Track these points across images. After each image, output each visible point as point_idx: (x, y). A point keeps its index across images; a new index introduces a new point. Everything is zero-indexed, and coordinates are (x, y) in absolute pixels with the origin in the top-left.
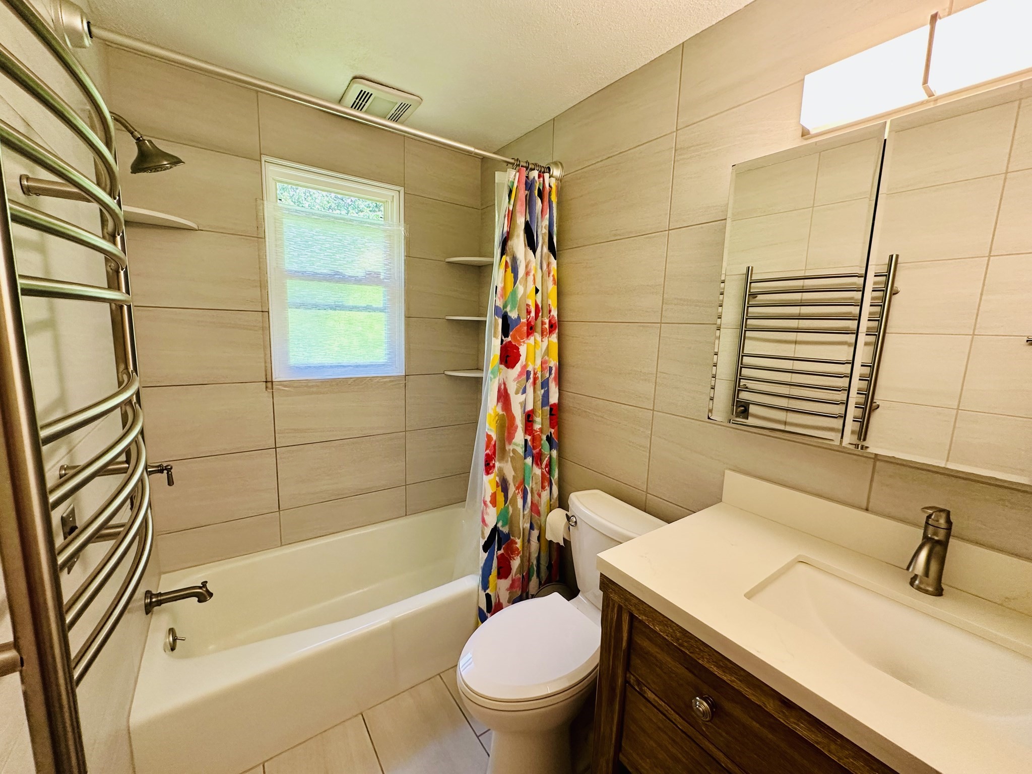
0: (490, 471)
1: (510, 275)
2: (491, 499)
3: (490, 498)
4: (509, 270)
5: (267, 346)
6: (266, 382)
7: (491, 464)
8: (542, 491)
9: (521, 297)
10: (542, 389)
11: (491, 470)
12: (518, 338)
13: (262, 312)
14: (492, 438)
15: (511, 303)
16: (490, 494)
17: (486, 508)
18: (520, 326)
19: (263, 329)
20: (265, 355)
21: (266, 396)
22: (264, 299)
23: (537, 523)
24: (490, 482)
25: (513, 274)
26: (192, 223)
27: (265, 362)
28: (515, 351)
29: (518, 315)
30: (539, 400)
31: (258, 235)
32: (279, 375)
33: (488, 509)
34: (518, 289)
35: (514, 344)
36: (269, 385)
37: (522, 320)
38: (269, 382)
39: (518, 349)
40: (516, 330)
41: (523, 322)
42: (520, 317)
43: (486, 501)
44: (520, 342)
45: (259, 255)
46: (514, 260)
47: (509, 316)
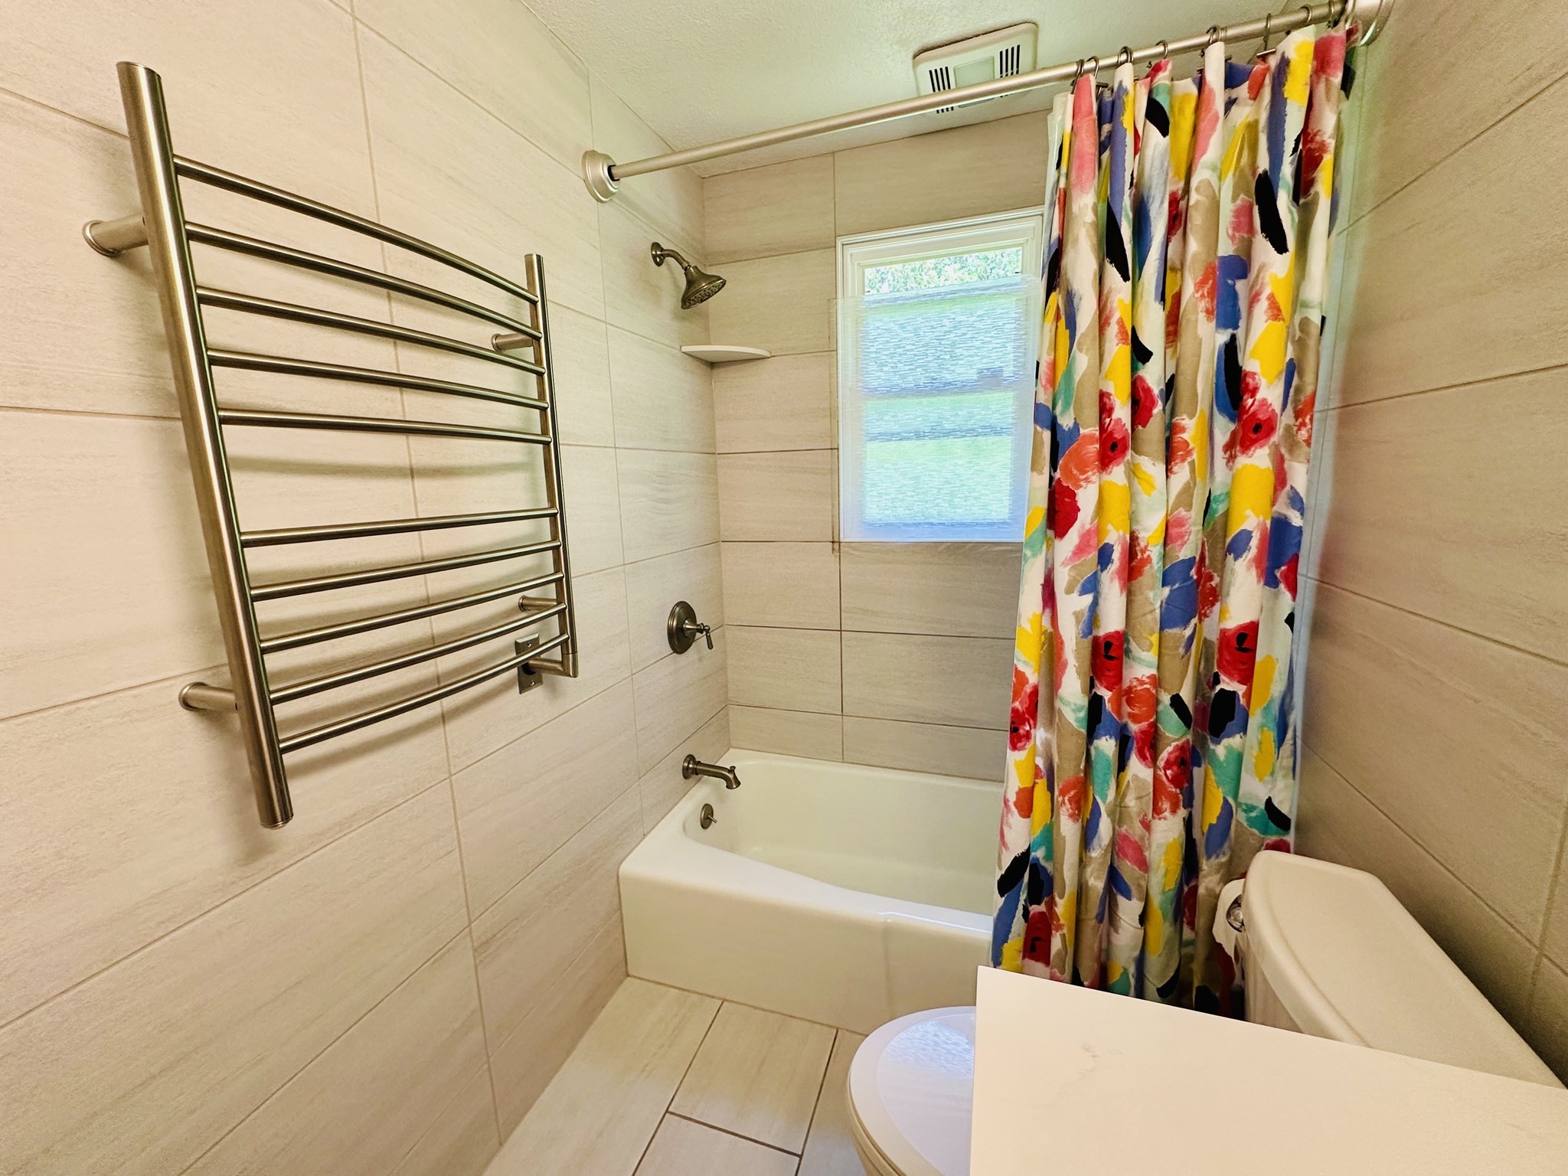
0: (1019, 745)
1: (1063, 333)
2: (1018, 799)
3: (1015, 795)
4: (1062, 322)
5: (835, 495)
6: (833, 542)
7: (1021, 731)
8: (1153, 817)
9: (1080, 381)
10: (1164, 585)
11: (1020, 741)
12: (1075, 472)
13: (831, 449)
14: (1027, 679)
15: (1063, 396)
16: (1017, 789)
17: (1007, 813)
18: (1079, 445)
19: (832, 471)
20: (833, 505)
21: (833, 559)
22: (833, 433)
23: (1139, 886)
24: (1017, 764)
25: (1068, 331)
26: (761, 350)
27: (833, 516)
28: (1066, 500)
29: (1075, 419)
30: (1152, 612)
31: (829, 347)
32: (849, 534)
33: (1009, 815)
34: (1074, 362)
35: (1065, 484)
36: (836, 546)
37: (1082, 431)
38: (835, 542)
39: (1073, 495)
40: (1070, 455)
41: (1085, 436)
42: (1078, 424)
43: (1008, 801)
44: (1078, 480)
45: (830, 374)
46: (1069, 298)
47: (1060, 425)
